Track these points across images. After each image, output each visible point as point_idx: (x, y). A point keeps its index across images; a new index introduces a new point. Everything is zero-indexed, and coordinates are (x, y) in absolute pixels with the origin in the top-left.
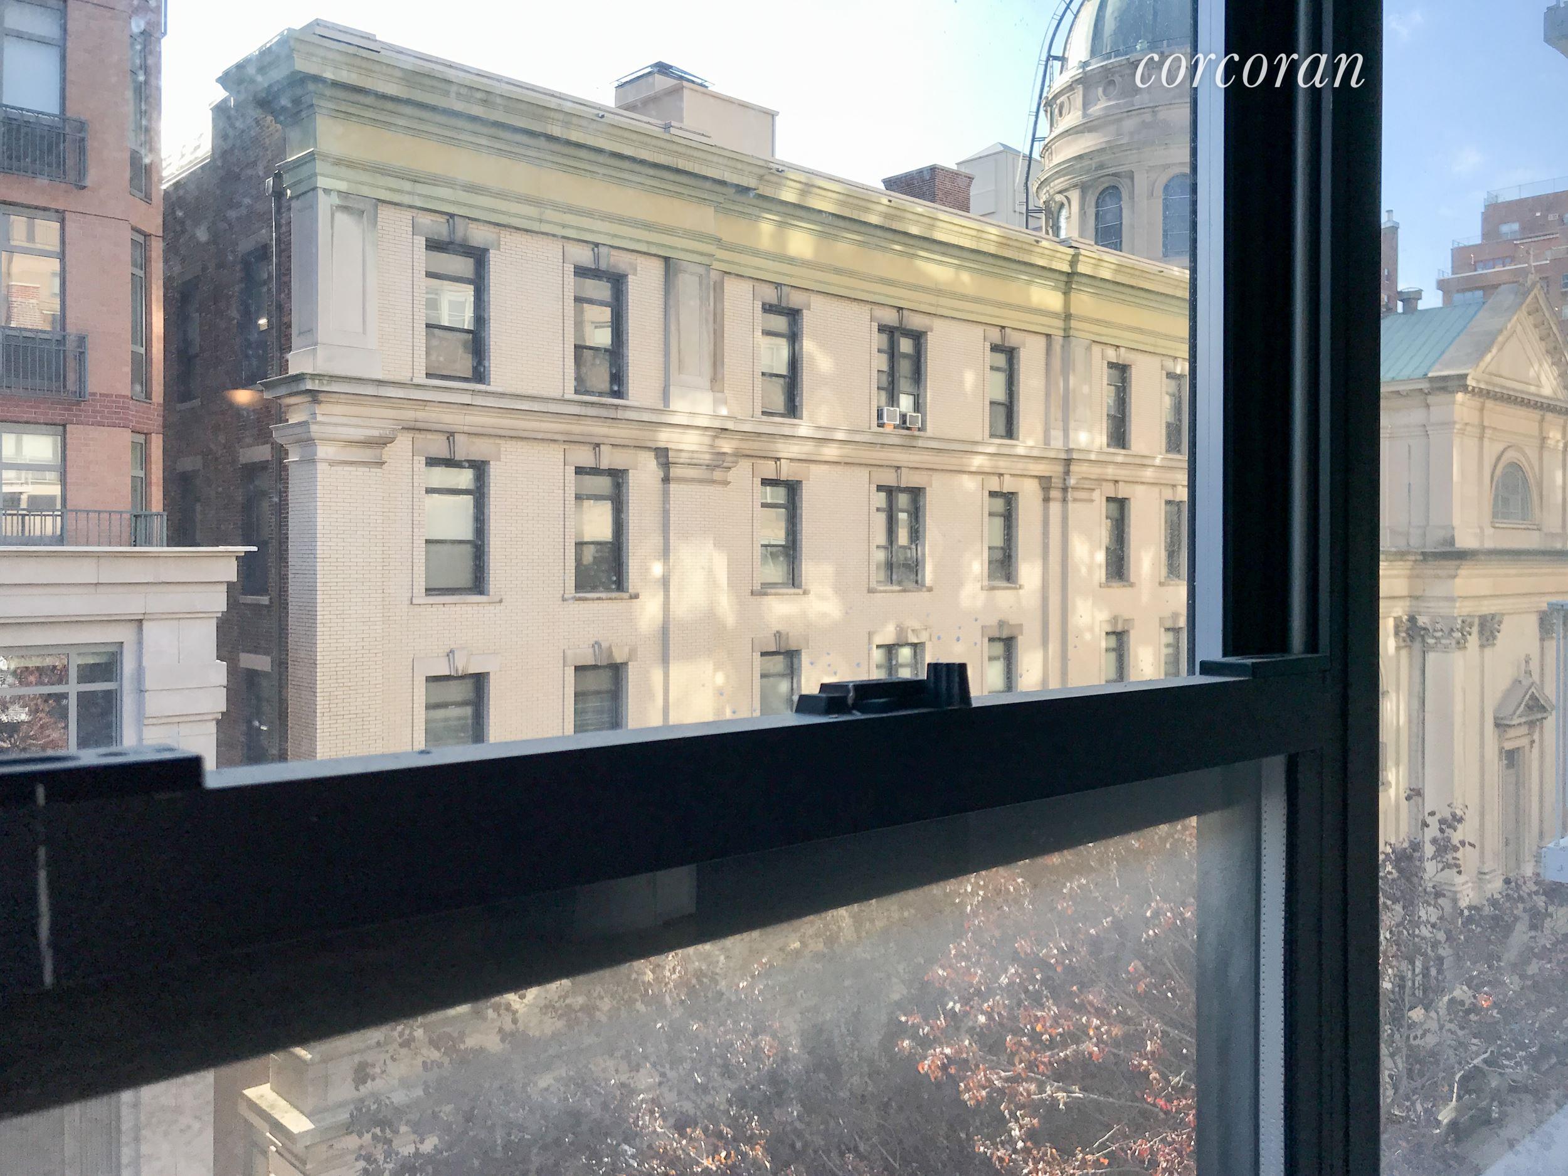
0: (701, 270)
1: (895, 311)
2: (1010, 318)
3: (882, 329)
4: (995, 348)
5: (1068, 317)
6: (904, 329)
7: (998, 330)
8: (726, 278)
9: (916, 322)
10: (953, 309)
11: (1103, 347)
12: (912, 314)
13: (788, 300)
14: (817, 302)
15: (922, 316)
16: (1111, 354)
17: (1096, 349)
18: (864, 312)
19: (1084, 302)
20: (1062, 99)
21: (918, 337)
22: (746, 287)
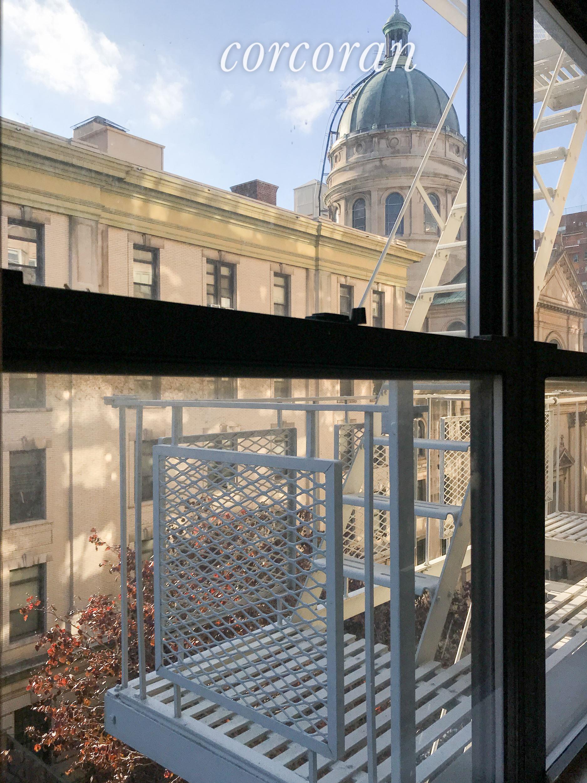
0: (93, 224)
1: (217, 252)
2: (284, 259)
3: (209, 261)
4: (276, 274)
5: (317, 259)
6: (223, 262)
7: (278, 265)
8: (110, 229)
9: (230, 258)
10: (251, 252)
11: (339, 276)
12: (227, 254)
13: (150, 243)
14: (168, 245)
15: (234, 255)
16: (343, 280)
17: (334, 277)
18: (198, 251)
19: (326, 252)
20: (336, 154)
21: (232, 267)
22: (123, 235)
